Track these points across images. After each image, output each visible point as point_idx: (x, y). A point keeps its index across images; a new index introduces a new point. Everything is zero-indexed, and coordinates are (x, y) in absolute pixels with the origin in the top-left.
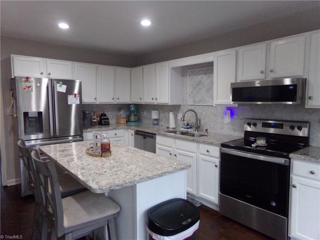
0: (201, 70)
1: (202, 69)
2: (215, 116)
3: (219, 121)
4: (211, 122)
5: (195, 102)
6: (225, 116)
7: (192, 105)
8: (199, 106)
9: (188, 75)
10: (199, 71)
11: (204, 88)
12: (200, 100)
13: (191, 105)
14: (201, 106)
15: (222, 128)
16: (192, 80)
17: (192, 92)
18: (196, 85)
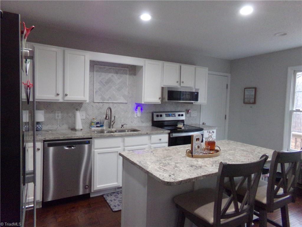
0: (111, 68)
1: (113, 67)
2: (126, 112)
3: (130, 116)
4: (122, 118)
5: (103, 98)
6: (135, 111)
7: (99, 103)
8: (108, 104)
9: (95, 70)
10: (110, 69)
11: (114, 87)
12: (110, 98)
13: (97, 103)
14: (110, 104)
15: (132, 121)
16: (100, 76)
17: (100, 89)
18: (106, 82)
